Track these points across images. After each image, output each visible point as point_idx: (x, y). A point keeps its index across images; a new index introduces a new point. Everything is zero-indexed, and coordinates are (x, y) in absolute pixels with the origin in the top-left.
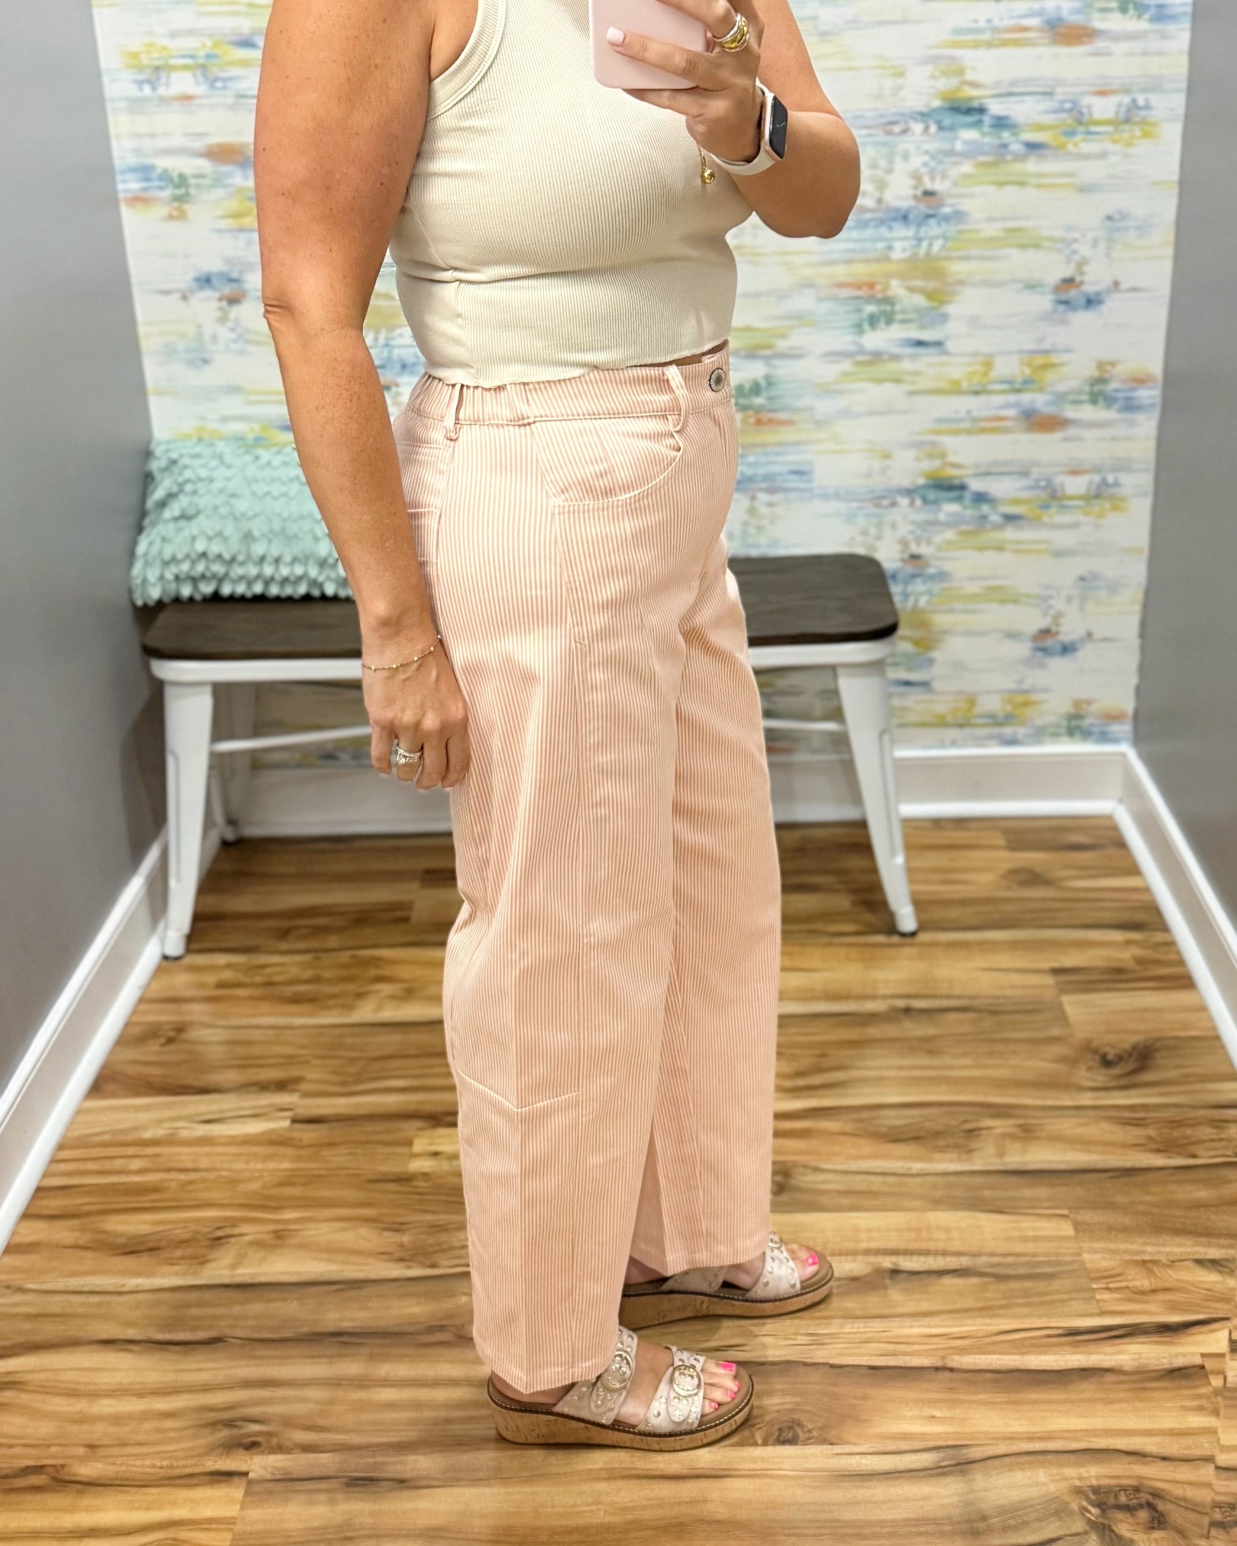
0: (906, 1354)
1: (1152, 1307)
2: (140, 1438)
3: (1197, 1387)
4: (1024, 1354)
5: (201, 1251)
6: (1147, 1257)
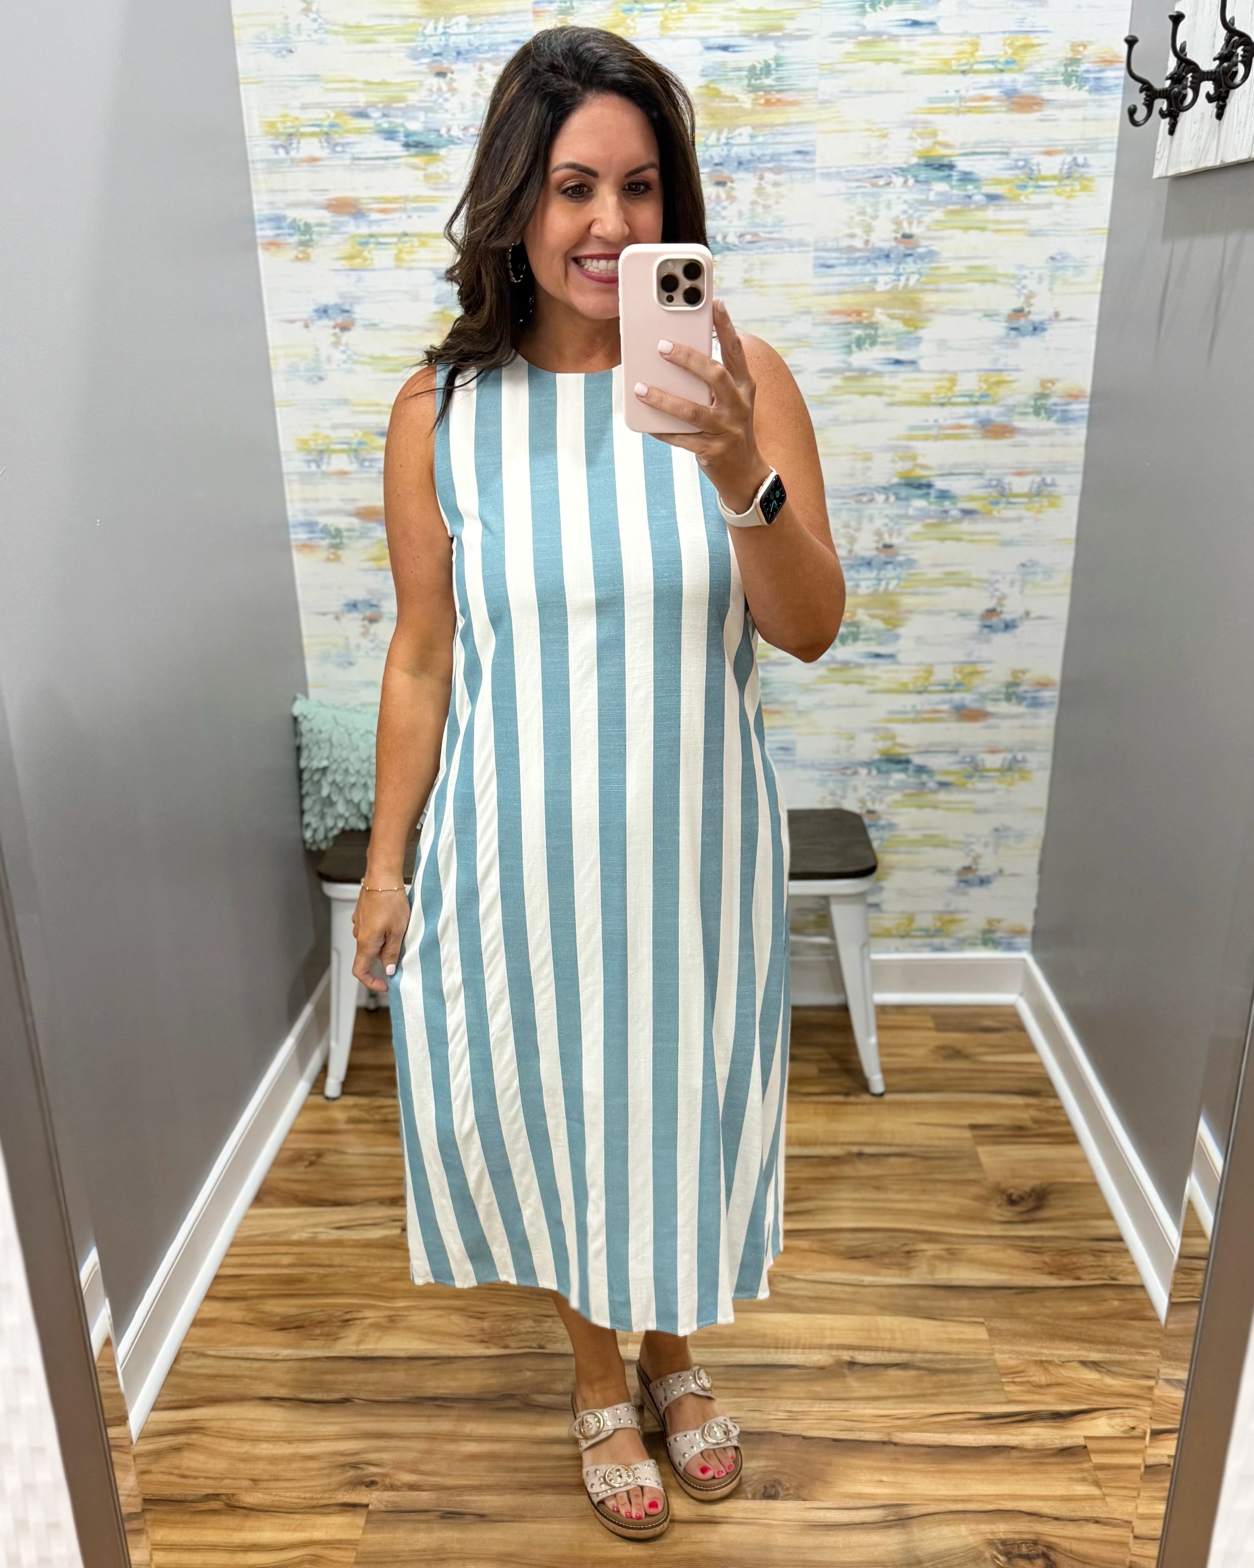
0: (860, 1430)
1: (1047, 1398)
2: (289, 1475)
3: (1080, 1463)
4: (949, 1433)
5: (334, 1330)
6: (1044, 1359)
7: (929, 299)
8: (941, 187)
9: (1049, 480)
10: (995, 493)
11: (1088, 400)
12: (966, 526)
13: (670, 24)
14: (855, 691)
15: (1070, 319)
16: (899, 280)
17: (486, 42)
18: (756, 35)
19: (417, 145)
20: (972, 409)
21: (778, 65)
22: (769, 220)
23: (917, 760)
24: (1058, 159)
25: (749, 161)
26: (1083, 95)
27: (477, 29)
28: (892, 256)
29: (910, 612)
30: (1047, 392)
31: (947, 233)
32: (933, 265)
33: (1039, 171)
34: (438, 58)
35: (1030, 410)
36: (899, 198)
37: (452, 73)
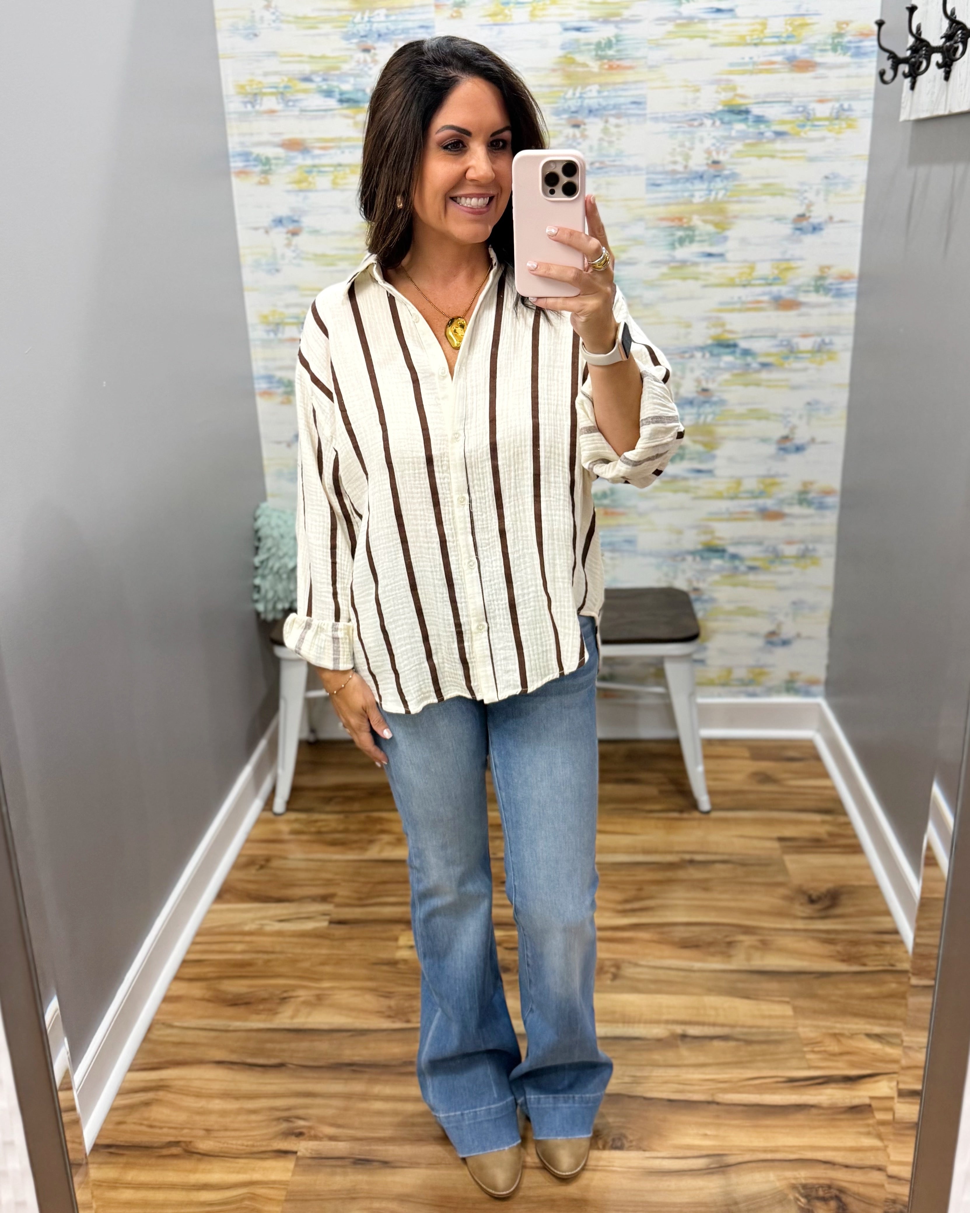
0: (690, 1092)
1: (840, 1065)
3: (866, 1119)
4: (761, 1094)
5: (274, 1006)
6: (837, 1031)
7: (734, 208)
8: (740, 127)
9: (827, 340)
10: (785, 350)
11: (856, 280)
12: (764, 375)
13: (537, 12)
14: (682, 498)
15: (842, 221)
16: (710, 194)
17: (400, 26)
18: (601, 20)
19: (348, 101)
20: (767, 289)
21: (618, 41)
22: (613, 151)
23: (731, 550)
24: (830, 105)
25: (597, 110)
26: (846, 59)
27: (393, 18)
28: (705, 177)
29: (724, 438)
30: (825, 275)
31: (747, 160)
32: (736, 183)
33: (814, 114)
34: (364, 39)
35: (812, 288)
36: (709, 135)
37: (375, 49)
